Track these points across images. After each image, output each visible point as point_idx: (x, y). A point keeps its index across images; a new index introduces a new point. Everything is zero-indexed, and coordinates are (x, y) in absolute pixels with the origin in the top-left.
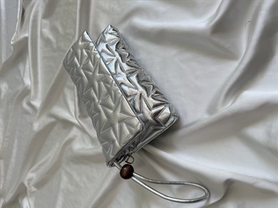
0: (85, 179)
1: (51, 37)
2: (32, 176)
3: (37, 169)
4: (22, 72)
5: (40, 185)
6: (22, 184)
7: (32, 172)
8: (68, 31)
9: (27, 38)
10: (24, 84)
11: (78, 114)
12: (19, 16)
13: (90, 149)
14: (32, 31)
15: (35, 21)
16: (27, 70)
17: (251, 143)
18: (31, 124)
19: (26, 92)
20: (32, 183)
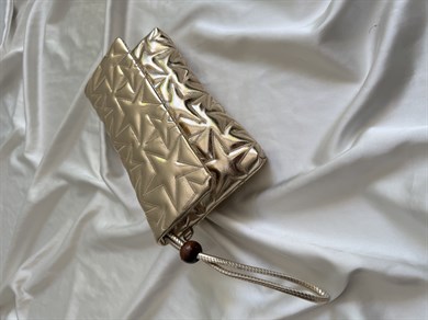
0: (115, 275)
1: (61, 52)
2: (25, 274)
3: (34, 263)
4: (10, 109)
5: (38, 289)
6: (8, 289)
7: (25, 268)
8: (89, 43)
9: (20, 55)
10: (13, 126)
11: (106, 171)
12: (7, 20)
13: (125, 227)
14: (30, 42)
15: (35, 27)
16: (20, 105)
17: (383, 205)
18: (26, 191)
19: (18, 139)
20: (25, 286)
